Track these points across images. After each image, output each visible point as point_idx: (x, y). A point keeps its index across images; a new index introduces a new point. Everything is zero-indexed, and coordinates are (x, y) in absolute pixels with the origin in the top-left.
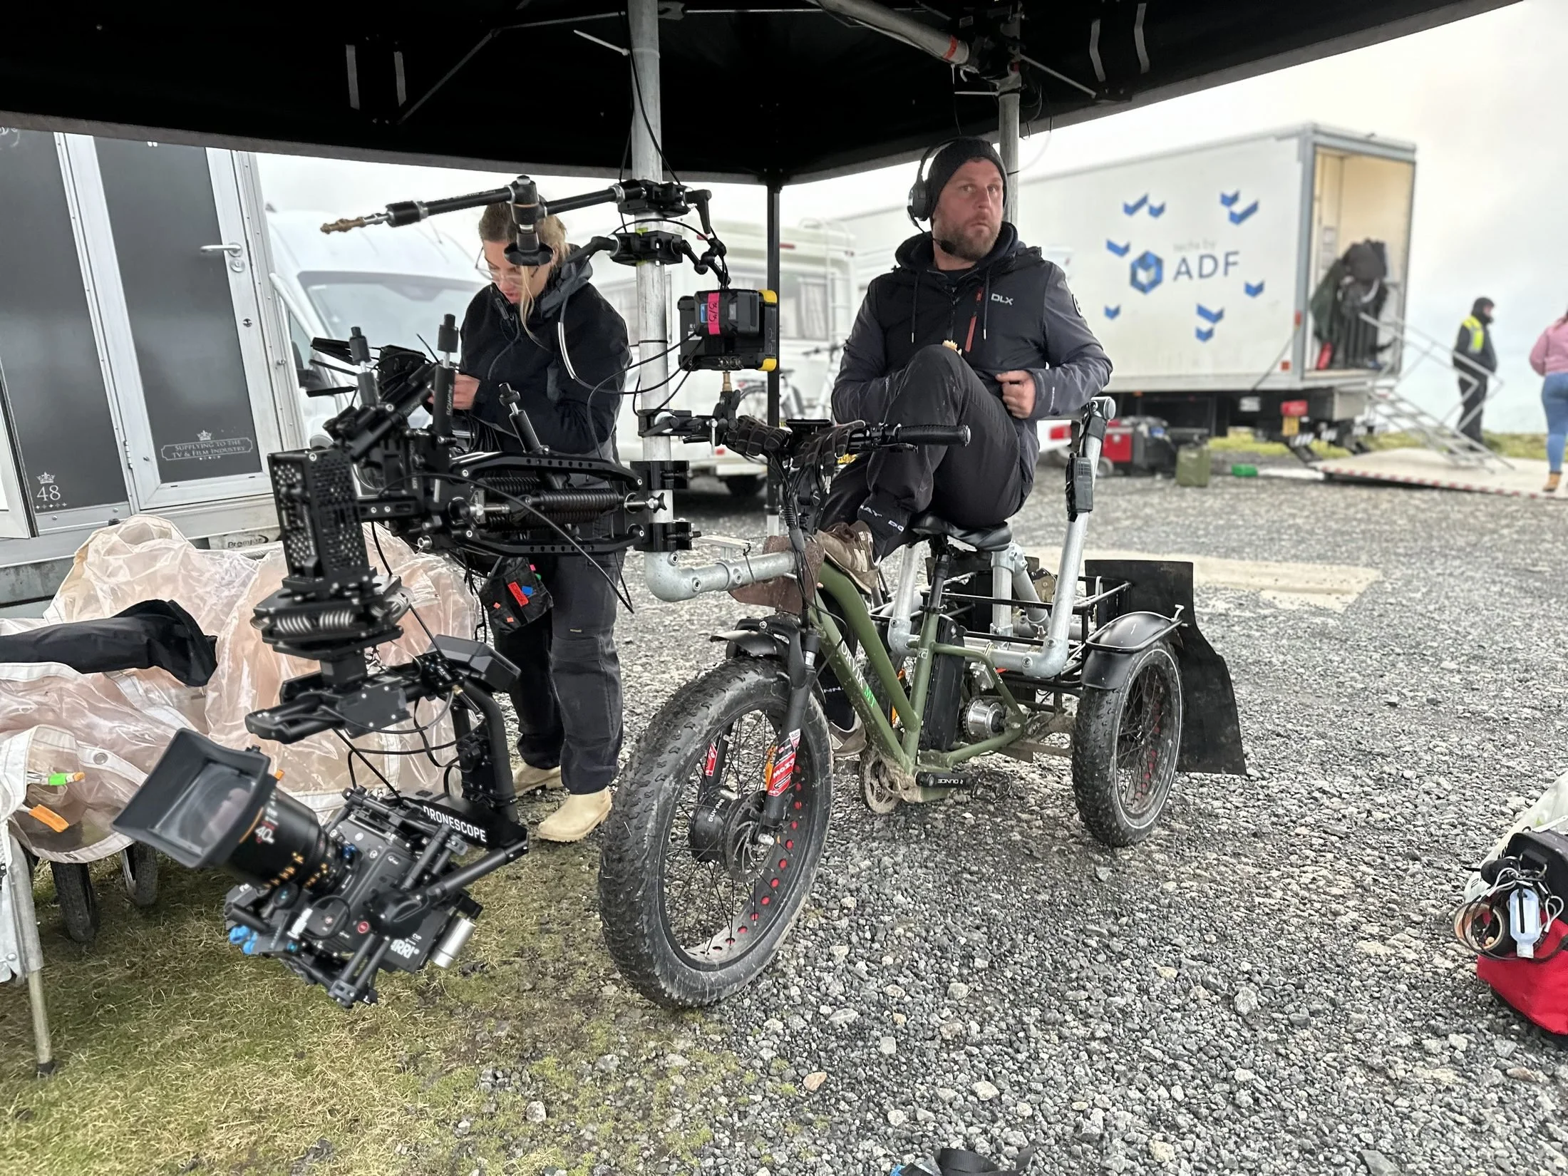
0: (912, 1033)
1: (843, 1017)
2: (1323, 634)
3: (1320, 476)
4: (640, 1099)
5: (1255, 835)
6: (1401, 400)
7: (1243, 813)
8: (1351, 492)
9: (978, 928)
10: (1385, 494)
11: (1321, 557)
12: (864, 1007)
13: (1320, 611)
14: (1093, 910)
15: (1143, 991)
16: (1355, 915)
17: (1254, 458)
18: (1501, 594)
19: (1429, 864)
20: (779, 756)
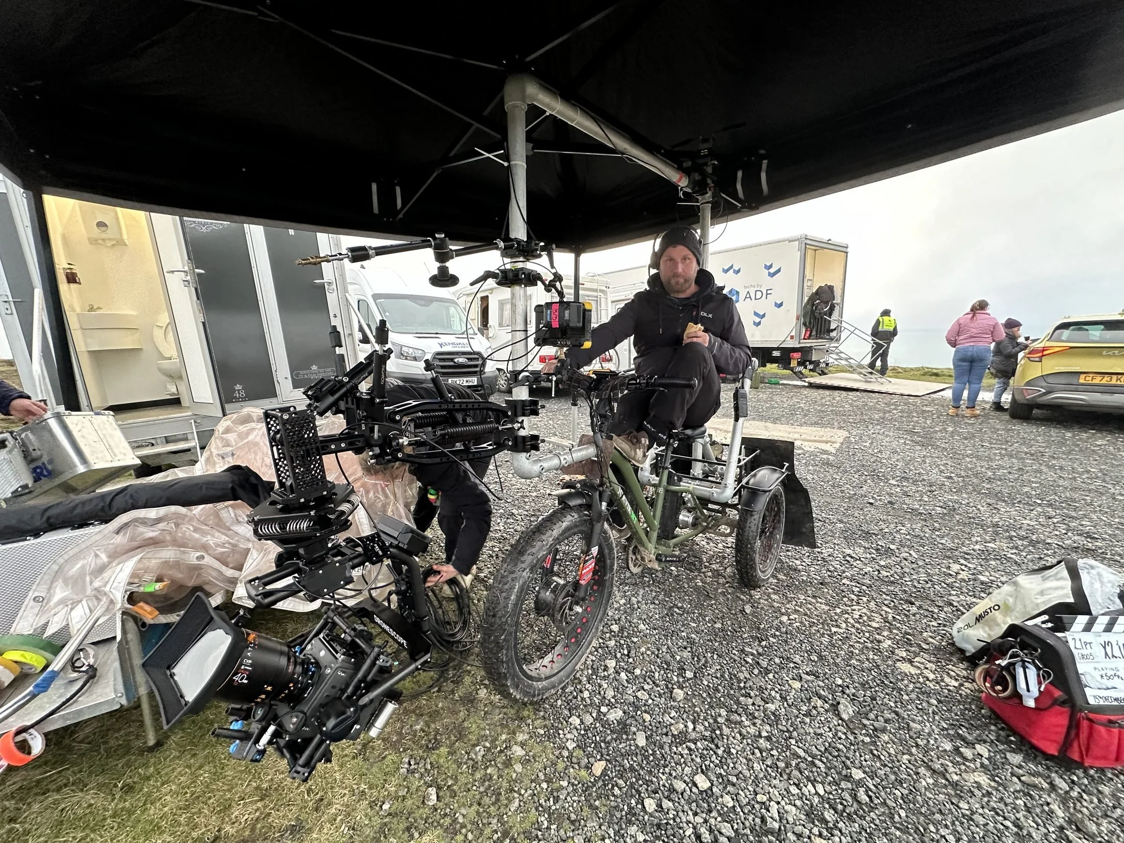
0: (654, 729)
1: (614, 715)
2: (828, 464)
3: (806, 384)
4: (494, 785)
5: (821, 584)
6: (842, 353)
7: (812, 569)
8: (821, 391)
9: (685, 648)
10: (836, 393)
11: (816, 423)
12: (626, 708)
13: (825, 452)
14: (746, 635)
15: (783, 699)
16: (889, 642)
17: (776, 375)
18: (905, 443)
19: (920, 607)
20: (586, 561)
